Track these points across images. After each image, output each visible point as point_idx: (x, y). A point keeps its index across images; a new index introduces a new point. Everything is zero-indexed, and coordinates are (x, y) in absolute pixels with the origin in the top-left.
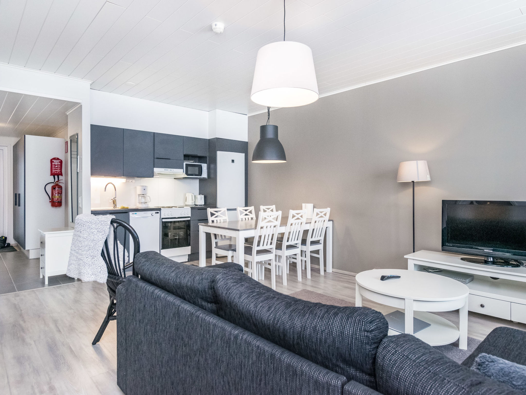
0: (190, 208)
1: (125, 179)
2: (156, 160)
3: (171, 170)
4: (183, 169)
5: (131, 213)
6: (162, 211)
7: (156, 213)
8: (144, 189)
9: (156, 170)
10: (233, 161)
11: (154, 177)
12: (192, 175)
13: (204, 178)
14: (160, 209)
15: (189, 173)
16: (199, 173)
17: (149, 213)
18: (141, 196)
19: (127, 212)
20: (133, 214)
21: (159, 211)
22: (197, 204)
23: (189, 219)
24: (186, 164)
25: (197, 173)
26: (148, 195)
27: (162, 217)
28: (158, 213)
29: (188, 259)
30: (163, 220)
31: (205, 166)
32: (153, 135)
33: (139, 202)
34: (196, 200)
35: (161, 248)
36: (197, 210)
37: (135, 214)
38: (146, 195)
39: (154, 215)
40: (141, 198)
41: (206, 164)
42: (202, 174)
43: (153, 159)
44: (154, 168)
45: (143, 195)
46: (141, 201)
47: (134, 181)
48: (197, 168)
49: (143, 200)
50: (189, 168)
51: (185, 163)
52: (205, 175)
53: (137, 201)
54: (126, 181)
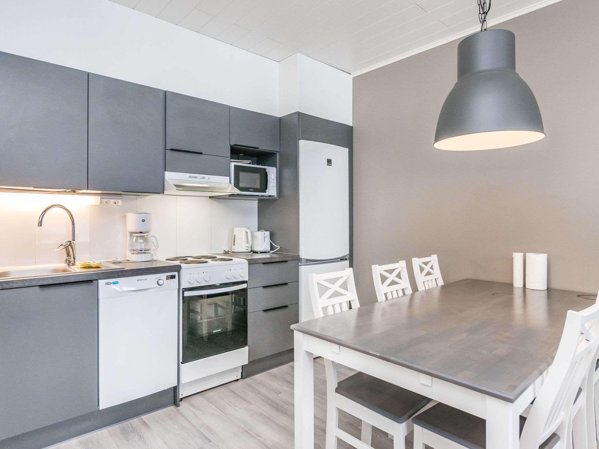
0: (247, 262)
1: (99, 197)
2: (169, 153)
3: (204, 178)
4: (229, 175)
5: (102, 283)
6: (183, 272)
7: (168, 278)
8: (143, 221)
9: (170, 177)
10: (329, 162)
11: (165, 192)
12: (247, 189)
13: (270, 196)
14: (178, 268)
15: (241, 185)
16: (261, 186)
17: (152, 279)
18: (137, 237)
19: (91, 281)
20: (107, 284)
21: (176, 273)
22: (256, 249)
23: (244, 286)
24: (235, 166)
25: (258, 186)
26: (151, 233)
27: (184, 285)
28: (173, 277)
29: (242, 373)
30: (187, 294)
31: (272, 172)
32: (162, 95)
33: (131, 250)
34: (255, 242)
35: (181, 360)
36: (261, 264)
37: (115, 283)
38: (147, 232)
39: (165, 284)
40: (136, 240)
41: (275, 169)
42: (266, 189)
43: (161, 149)
44: (166, 172)
45: (142, 234)
46: (135, 248)
47: (120, 201)
48: (257, 177)
49: (140, 245)
50: (242, 175)
51: (233, 165)
52: (272, 190)
53: (128, 248)
54: (101, 202)
